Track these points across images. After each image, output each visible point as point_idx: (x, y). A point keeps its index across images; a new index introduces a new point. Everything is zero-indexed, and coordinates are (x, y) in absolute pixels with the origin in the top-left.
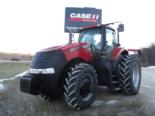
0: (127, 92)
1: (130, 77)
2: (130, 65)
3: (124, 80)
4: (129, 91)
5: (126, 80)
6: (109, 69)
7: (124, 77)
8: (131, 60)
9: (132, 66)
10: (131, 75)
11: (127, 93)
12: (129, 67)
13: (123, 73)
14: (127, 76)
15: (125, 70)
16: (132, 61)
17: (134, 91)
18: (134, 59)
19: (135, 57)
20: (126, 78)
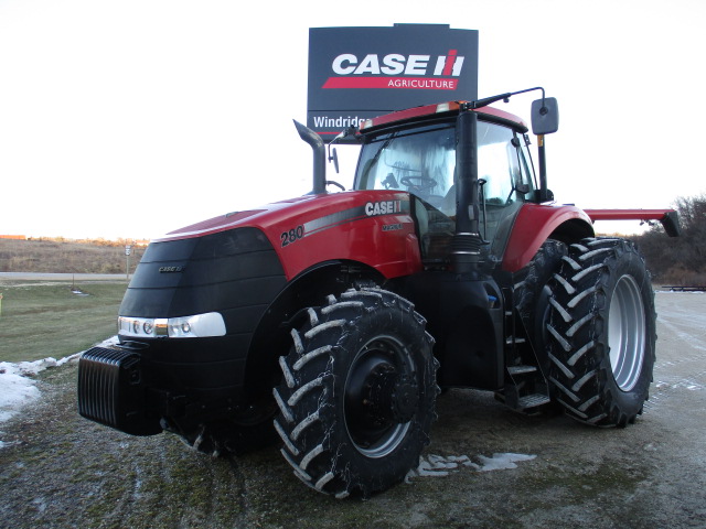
0: (585, 416)
1: (592, 344)
2: (593, 289)
3: (564, 357)
4: (591, 411)
5: (573, 360)
6: (491, 310)
7: (567, 346)
8: (601, 265)
9: (601, 291)
10: (596, 337)
11: (585, 419)
12: (590, 296)
13: (563, 327)
14: (577, 341)
15: (570, 310)
16: (605, 269)
17: (616, 408)
18: (614, 258)
19: (620, 252)
20: (574, 351)
